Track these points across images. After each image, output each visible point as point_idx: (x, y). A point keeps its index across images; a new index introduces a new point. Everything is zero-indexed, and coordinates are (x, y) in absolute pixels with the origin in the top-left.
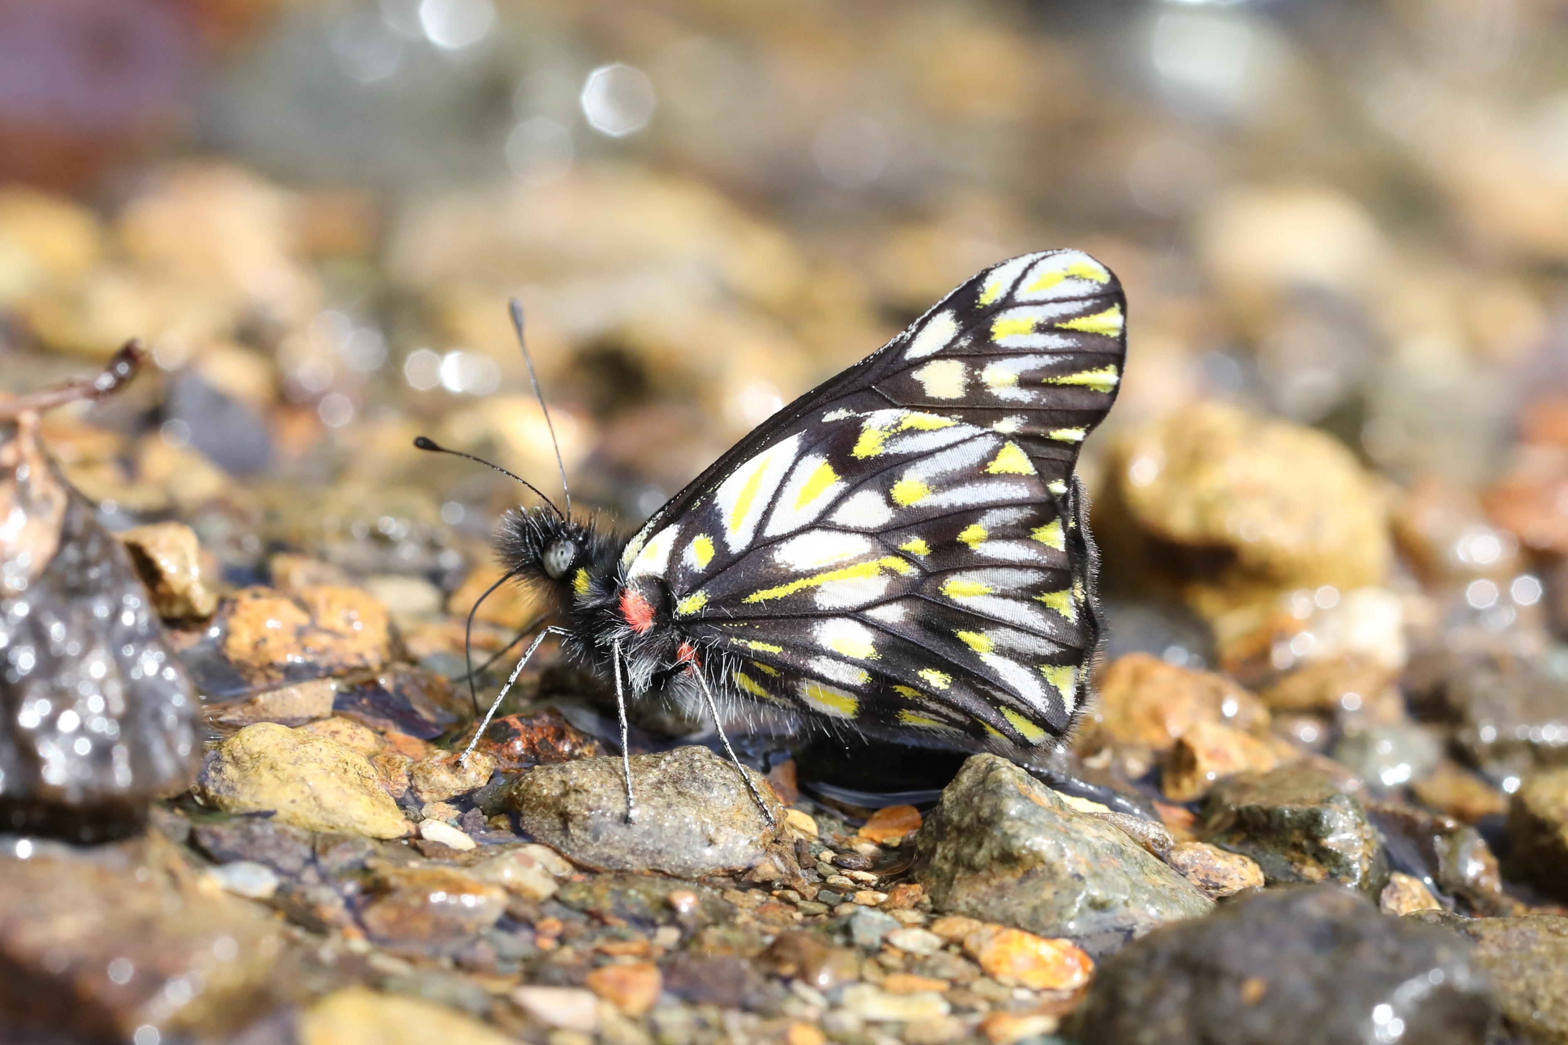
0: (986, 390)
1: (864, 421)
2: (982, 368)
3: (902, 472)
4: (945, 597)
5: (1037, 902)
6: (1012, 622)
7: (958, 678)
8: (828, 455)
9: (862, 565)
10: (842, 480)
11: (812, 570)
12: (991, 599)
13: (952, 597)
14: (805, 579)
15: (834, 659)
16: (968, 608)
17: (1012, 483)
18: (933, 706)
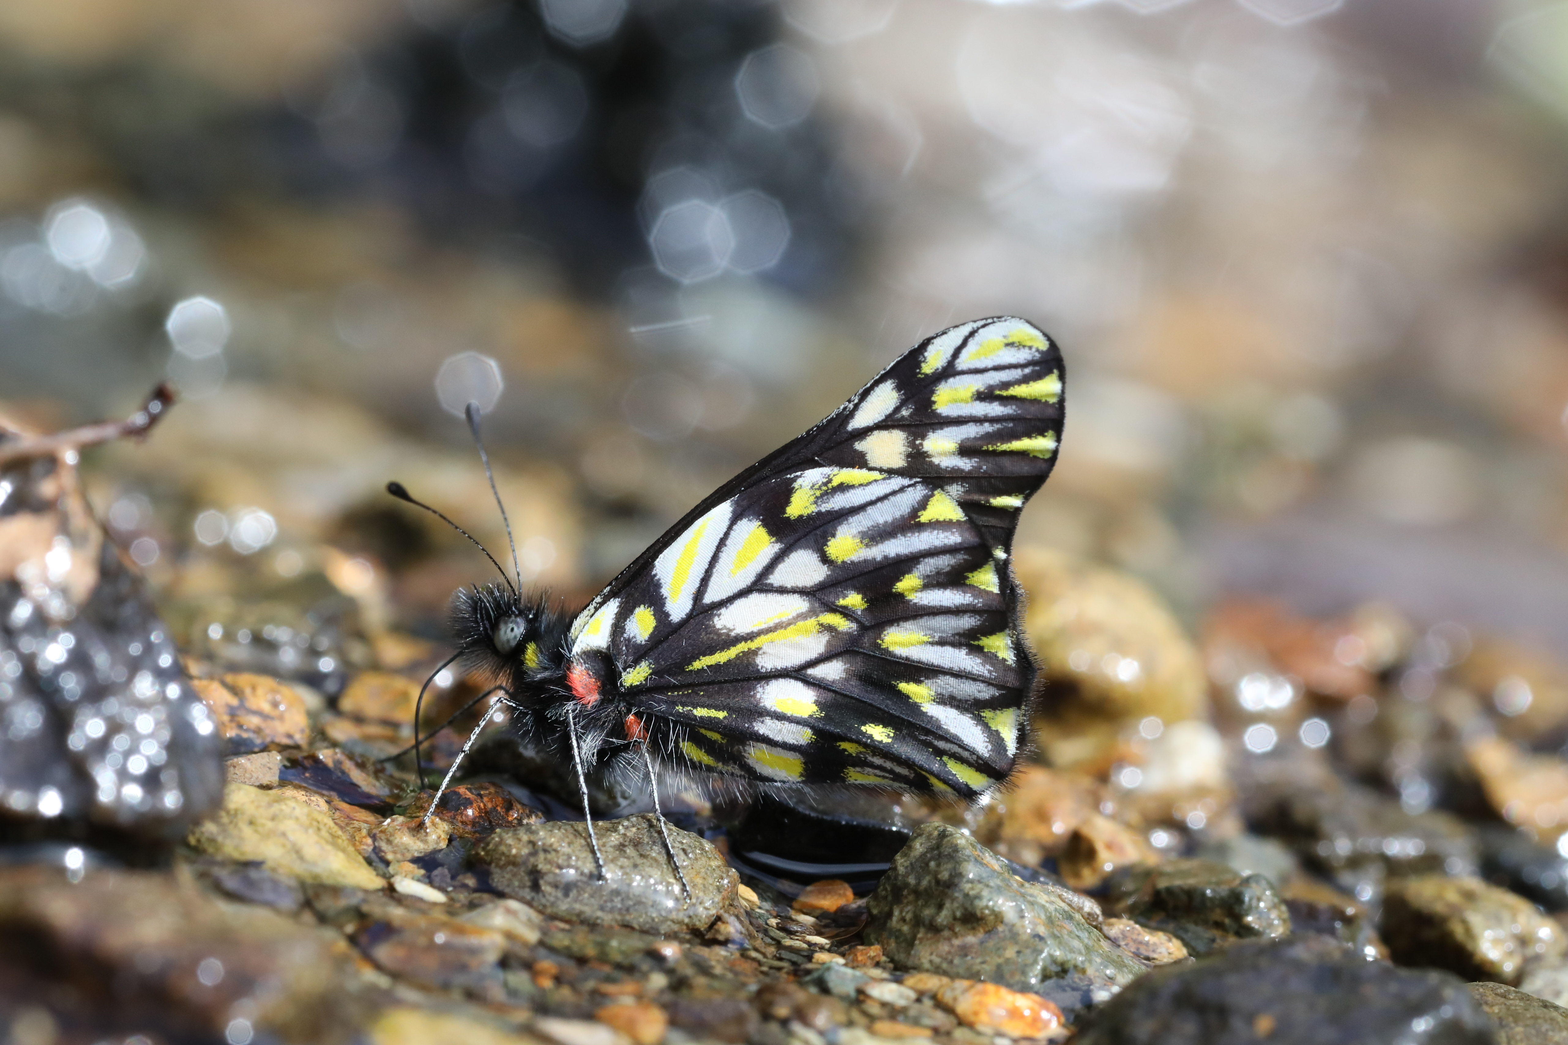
0: (927, 459)
1: (795, 481)
2: (923, 437)
3: (836, 530)
4: (884, 649)
5: (1000, 961)
6: (951, 669)
7: (900, 730)
8: (761, 517)
9: (801, 624)
10: (777, 542)
11: (752, 632)
12: (929, 647)
13: (891, 649)
14: (746, 642)
15: (778, 720)
16: (907, 659)
17: (944, 530)
18: (877, 761)
